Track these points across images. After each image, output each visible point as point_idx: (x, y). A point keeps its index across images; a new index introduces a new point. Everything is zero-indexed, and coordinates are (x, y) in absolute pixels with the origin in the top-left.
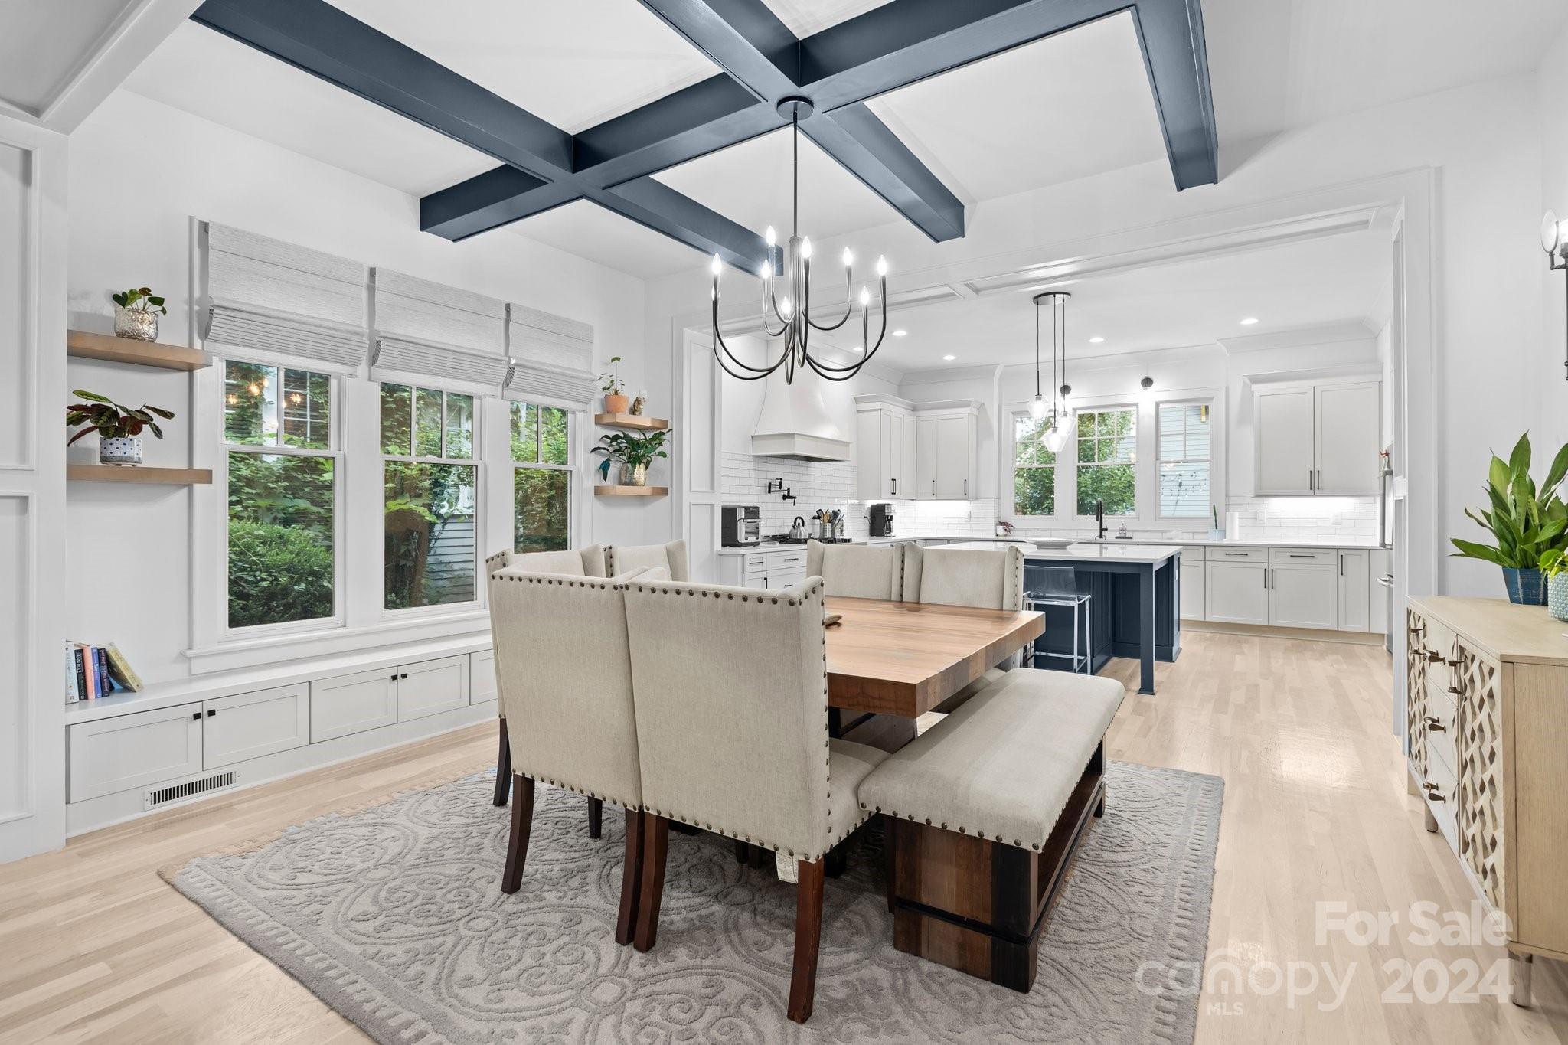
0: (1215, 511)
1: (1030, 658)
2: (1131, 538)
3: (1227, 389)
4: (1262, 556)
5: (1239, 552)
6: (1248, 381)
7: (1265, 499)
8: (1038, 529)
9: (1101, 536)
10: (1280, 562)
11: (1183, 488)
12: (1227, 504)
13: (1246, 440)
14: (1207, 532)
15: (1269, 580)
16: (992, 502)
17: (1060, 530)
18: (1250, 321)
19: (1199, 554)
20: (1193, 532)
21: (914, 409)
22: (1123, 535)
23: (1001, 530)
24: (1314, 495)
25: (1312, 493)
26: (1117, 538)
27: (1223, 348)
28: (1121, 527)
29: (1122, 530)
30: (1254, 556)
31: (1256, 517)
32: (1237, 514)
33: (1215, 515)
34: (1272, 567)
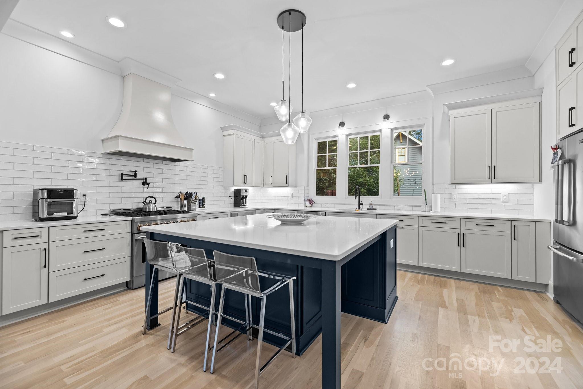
0: (425, 194)
1: (249, 329)
2: (375, 209)
3: (433, 119)
4: (456, 224)
5: (441, 221)
6: (446, 109)
7: (457, 185)
8: (328, 203)
9: (359, 208)
10: (468, 228)
12: (433, 189)
13: (445, 149)
14: (421, 206)
15: (461, 241)
16: (303, 188)
17: (339, 204)
18: (448, 62)
19: (414, 222)
20: (412, 206)
21: (263, 137)
22: (371, 208)
23: (308, 204)
24: (491, 183)
25: (490, 181)
26: (367, 209)
27: (431, 92)
28: (370, 203)
29: (371, 205)
30: (451, 224)
31: (451, 197)
32: (439, 196)
33: (426, 196)
34: (463, 232)
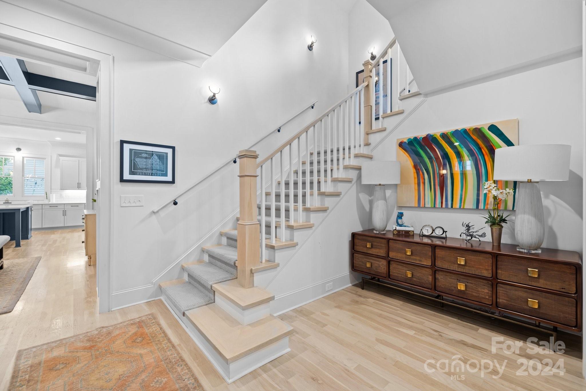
0: (46, 194)
2: (10, 203)
3: (51, 156)
4: (62, 207)
5: (55, 206)
6: (58, 156)
7: (64, 190)
10: (68, 208)
11: (37, 185)
12: (51, 192)
13: (57, 173)
14: (43, 200)
15: (64, 213)
18: (58, 139)
19: (40, 207)
20: (38, 200)
22: (7, 202)
25: (78, 189)
26: (4, 203)
27: (50, 144)
28: (6, 199)
30: (60, 207)
31: (61, 195)
32: (54, 195)
33: (47, 195)
34: (65, 209)
